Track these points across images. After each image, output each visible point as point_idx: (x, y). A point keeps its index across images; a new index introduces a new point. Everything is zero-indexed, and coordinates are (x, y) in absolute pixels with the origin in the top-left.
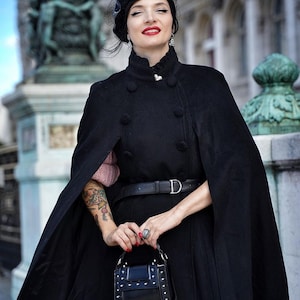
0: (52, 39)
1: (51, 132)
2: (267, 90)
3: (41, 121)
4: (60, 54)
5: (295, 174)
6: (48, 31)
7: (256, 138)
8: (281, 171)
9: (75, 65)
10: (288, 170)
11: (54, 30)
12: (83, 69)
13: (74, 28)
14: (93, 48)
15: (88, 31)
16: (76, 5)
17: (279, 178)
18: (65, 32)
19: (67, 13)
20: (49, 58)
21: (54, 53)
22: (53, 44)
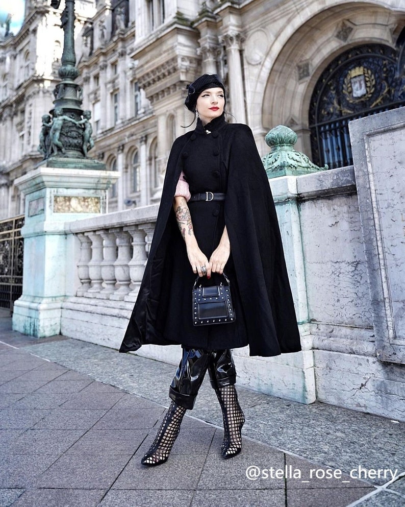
0: (59, 140)
1: (56, 201)
2: (279, 148)
3: (49, 193)
4: (63, 150)
5: (320, 201)
6: (58, 134)
7: (270, 180)
8: (305, 201)
9: (73, 157)
10: (313, 199)
11: (61, 134)
12: (79, 160)
13: (74, 134)
14: (85, 148)
15: (83, 137)
16: (77, 121)
17: (302, 206)
18: (67, 136)
19: (70, 124)
20: (56, 153)
21: (59, 149)
22: (60, 143)
